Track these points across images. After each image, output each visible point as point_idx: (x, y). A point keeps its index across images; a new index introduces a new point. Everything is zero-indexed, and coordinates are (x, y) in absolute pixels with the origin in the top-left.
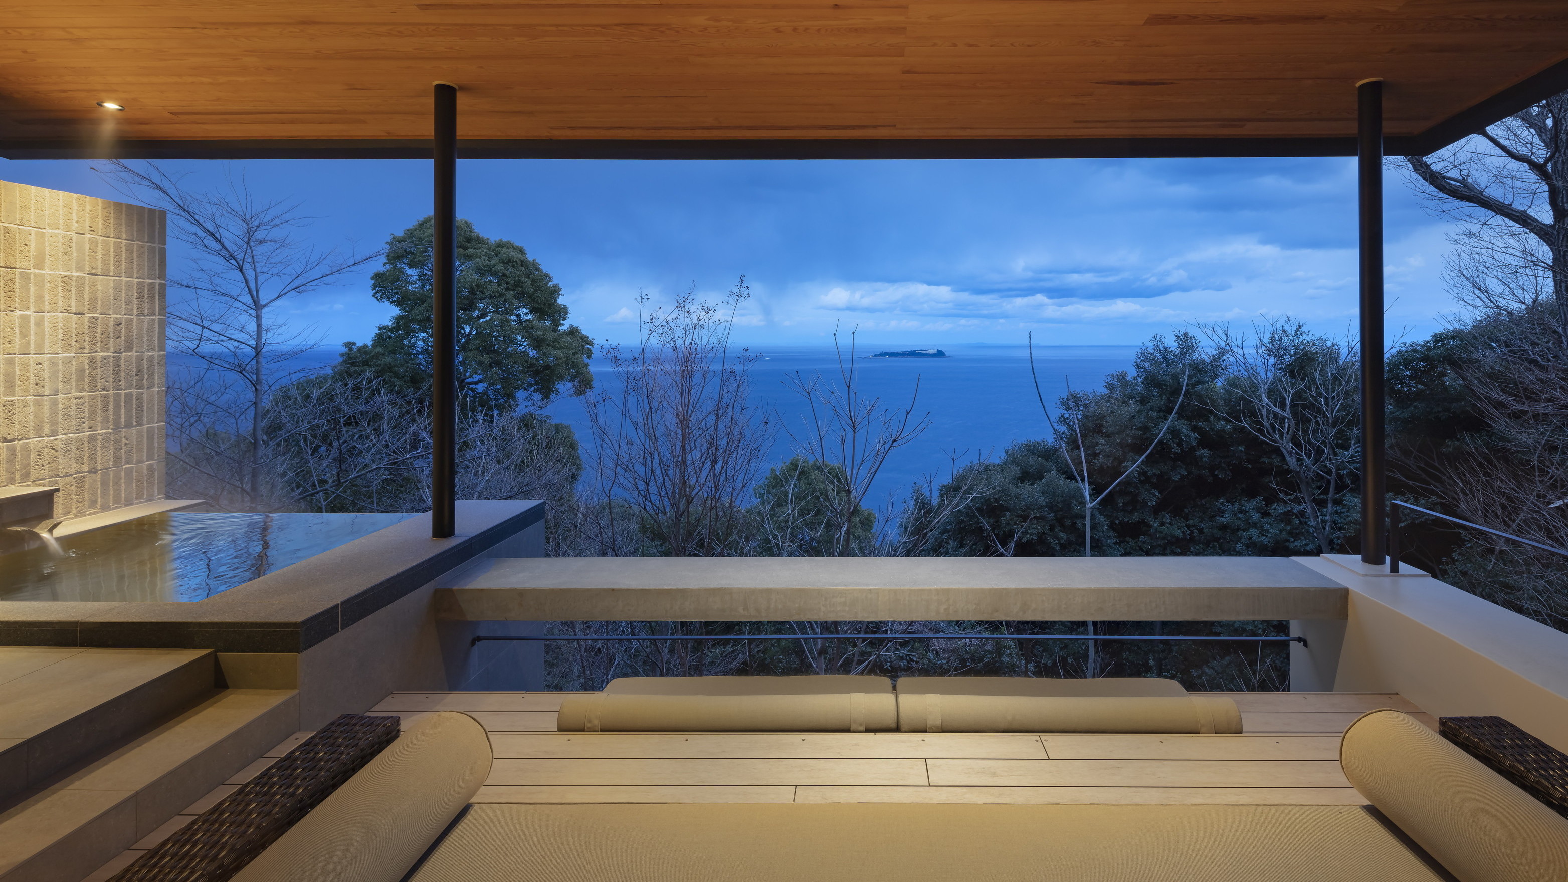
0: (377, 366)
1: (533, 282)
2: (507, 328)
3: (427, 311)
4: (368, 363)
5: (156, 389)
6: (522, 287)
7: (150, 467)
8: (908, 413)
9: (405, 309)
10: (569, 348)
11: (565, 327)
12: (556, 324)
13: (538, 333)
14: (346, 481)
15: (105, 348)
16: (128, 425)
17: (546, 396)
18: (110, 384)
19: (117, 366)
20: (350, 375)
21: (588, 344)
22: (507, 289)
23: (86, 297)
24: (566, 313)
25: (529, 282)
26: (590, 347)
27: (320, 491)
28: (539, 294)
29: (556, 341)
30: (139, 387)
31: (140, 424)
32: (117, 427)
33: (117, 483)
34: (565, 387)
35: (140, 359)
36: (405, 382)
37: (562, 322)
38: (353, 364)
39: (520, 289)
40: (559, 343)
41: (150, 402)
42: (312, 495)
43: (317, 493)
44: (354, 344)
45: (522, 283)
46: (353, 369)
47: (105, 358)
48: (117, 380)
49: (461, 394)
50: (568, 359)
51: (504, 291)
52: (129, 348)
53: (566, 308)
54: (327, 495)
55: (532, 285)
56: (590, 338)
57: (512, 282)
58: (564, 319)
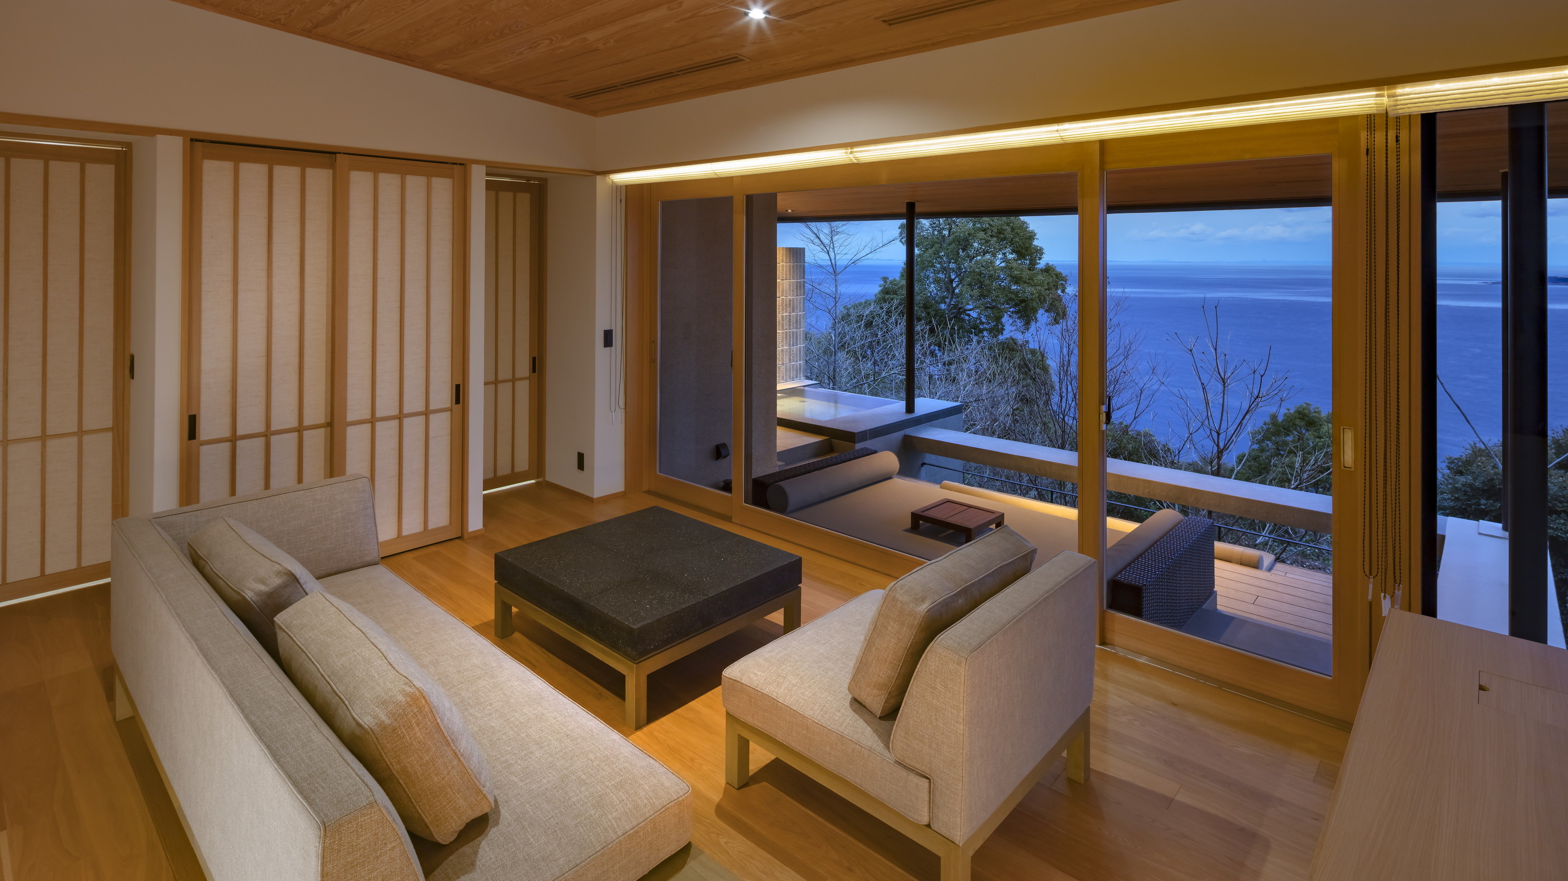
0: (902, 295)
1: (1013, 229)
2: (991, 268)
3: (934, 254)
4: (896, 293)
5: (802, 329)
6: (1003, 234)
7: (800, 364)
8: (1262, 376)
9: (921, 249)
10: (1041, 285)
11: (1042, 264)
12: (1033, 263)
13: (1016, 272)
14: (879, 379)
15: (786, 312)
16: (793, 345)
17: (1027, 324)
18: (788, 327)
19: (790, 319)
20: (885, 301)
21: (1063, 280)
22: (992, 236)
23: (781, 290)
24: (1042, 254)
25: (1009, 230)
26: (1064, 283)
27: (866, 383)
28: (1017, 239)
29: (1031, 279)
30: (797, 328)
31: (797, 345)
32: (790, 345)
33: (790, 371)
34: (1043, 316)
35: (797, 315)
36: (920, 307)
37: (1038, 261)
38: (887, 293)
39: (1002, 236)
40: (1033, 280)
41: (800, 335)
42: (862, 385)
43: (864, 384)
44: (888, 278)
45: (1004, 230)
46: (887, 296)
47: (786, 316)
48: (790, 325)
49: (950, 324)
50: (1040, 295)
51: (989, 238)
52: (793, 312)
53: (1041, 249)
54: (869, 385)
55: (1012, 231)
56: (1064, 275)
57: (996, 230)
58: (1040, 259)
